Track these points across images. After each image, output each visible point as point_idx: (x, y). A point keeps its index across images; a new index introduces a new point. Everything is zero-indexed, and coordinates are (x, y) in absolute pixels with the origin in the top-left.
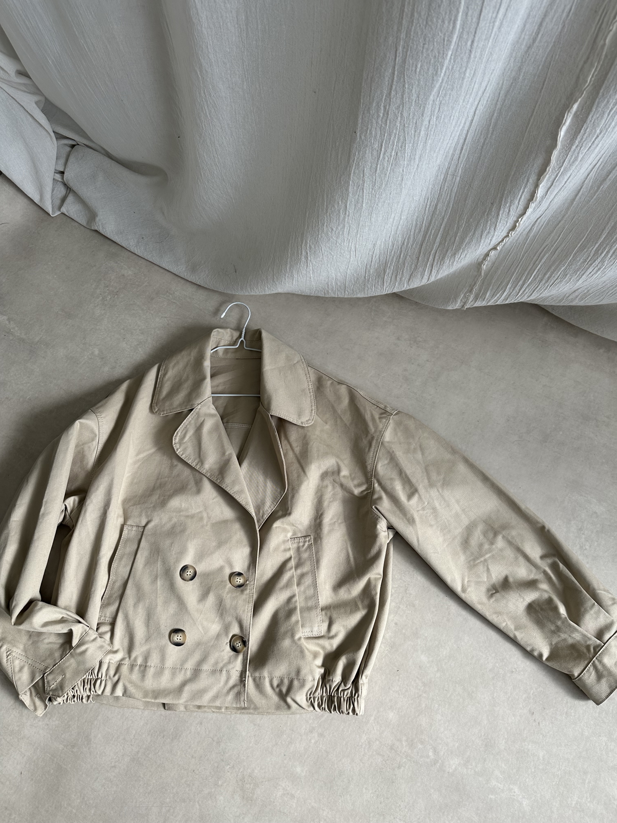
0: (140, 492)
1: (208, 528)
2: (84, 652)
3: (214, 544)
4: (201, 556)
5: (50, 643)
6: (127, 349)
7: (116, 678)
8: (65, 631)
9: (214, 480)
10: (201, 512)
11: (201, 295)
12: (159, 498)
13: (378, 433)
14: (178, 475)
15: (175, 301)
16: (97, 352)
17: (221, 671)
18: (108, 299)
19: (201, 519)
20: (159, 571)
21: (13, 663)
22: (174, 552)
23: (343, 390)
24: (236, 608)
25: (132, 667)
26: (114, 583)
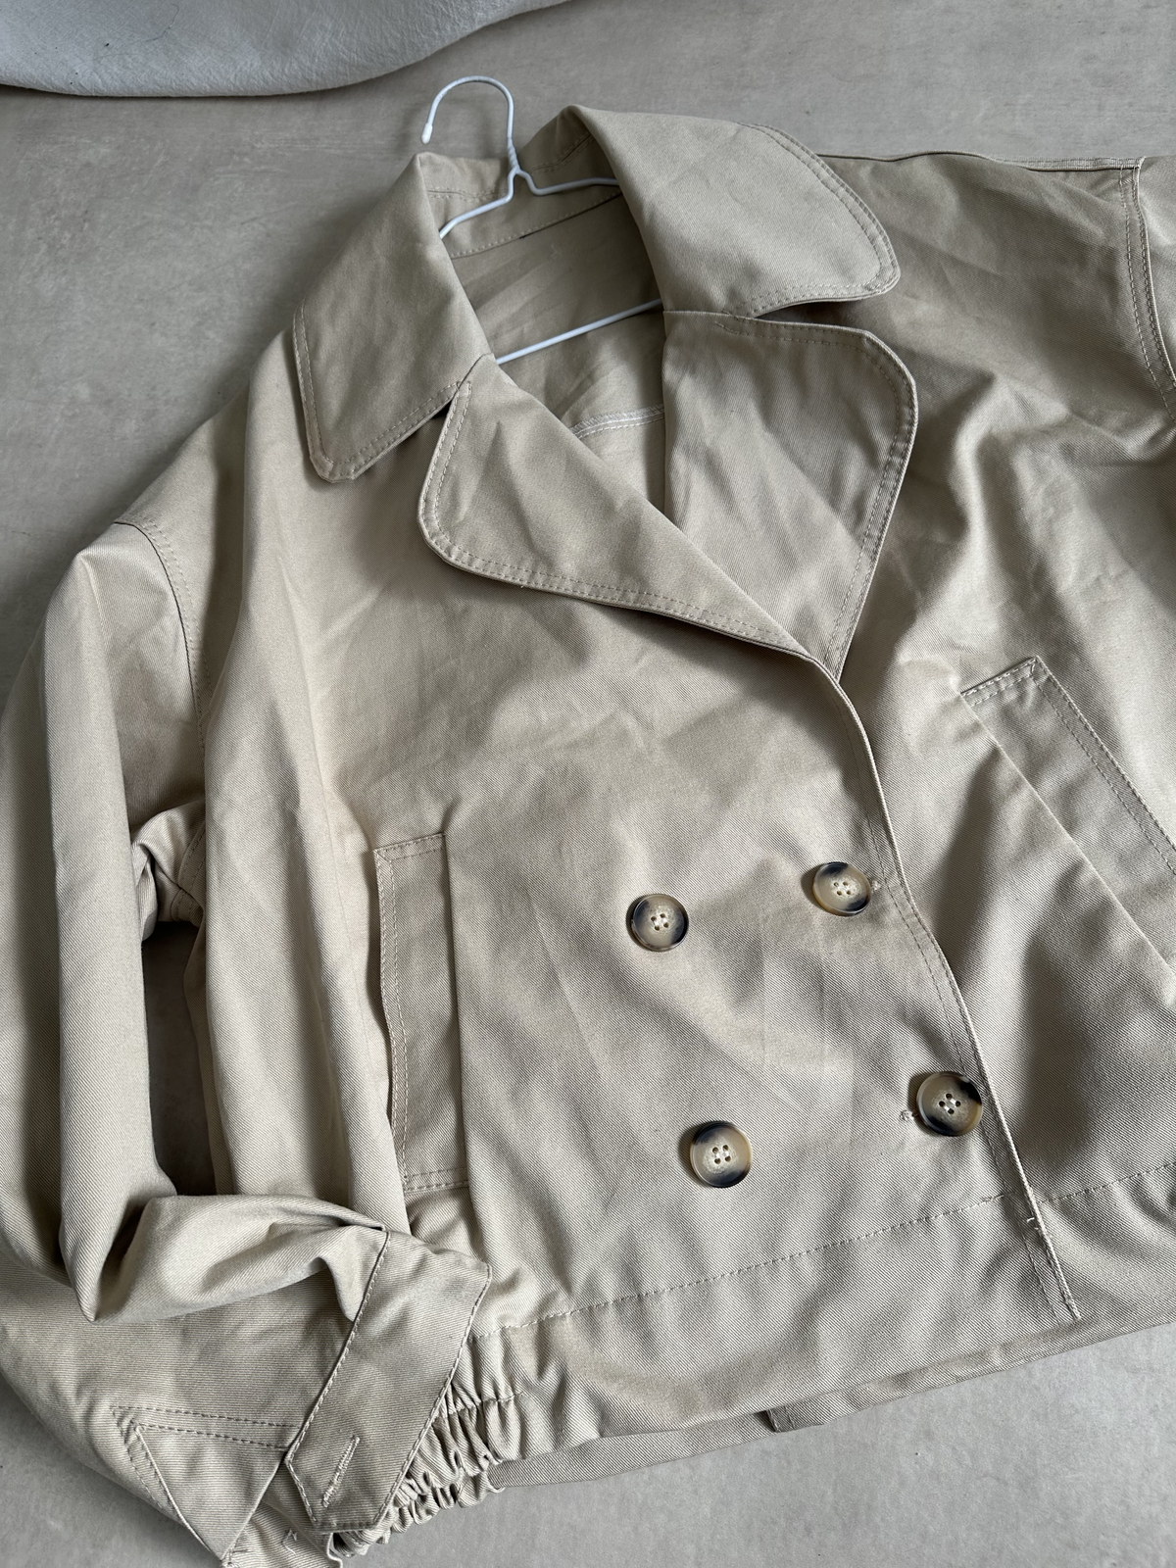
0: (383, 732)
1: (659, 757)
2: (400, 1324)
3: (704, 799)
4: (675, 854)
5: (265, 1334)
6: (172, 349)
7: (551, 1377)
8: (301, 1272)
9: (615, 599)
10: (612, 717)
11: (336, 119)
12: (453, 724)
13: (1123, 235)
14: (486, 636)
15: (263, 168)
16: (84, 392)
17: (926, 1219)
18: (64, 242)
19: (623, 737)
20: (552, 953)
21: (155, 1454)
22: (578, 872)
23: (925, 174)
24: (885, 982)
25: (590, 1317)
26: (411, 1047)
